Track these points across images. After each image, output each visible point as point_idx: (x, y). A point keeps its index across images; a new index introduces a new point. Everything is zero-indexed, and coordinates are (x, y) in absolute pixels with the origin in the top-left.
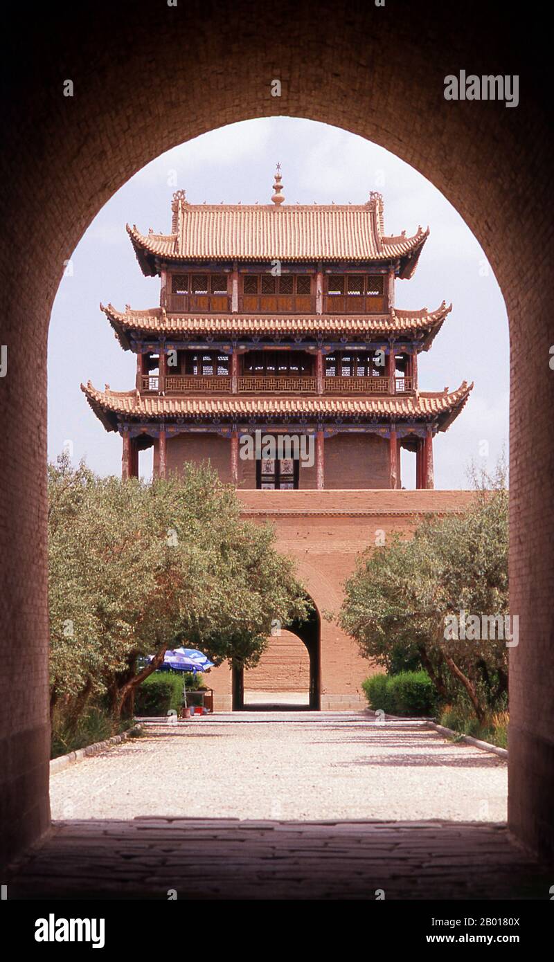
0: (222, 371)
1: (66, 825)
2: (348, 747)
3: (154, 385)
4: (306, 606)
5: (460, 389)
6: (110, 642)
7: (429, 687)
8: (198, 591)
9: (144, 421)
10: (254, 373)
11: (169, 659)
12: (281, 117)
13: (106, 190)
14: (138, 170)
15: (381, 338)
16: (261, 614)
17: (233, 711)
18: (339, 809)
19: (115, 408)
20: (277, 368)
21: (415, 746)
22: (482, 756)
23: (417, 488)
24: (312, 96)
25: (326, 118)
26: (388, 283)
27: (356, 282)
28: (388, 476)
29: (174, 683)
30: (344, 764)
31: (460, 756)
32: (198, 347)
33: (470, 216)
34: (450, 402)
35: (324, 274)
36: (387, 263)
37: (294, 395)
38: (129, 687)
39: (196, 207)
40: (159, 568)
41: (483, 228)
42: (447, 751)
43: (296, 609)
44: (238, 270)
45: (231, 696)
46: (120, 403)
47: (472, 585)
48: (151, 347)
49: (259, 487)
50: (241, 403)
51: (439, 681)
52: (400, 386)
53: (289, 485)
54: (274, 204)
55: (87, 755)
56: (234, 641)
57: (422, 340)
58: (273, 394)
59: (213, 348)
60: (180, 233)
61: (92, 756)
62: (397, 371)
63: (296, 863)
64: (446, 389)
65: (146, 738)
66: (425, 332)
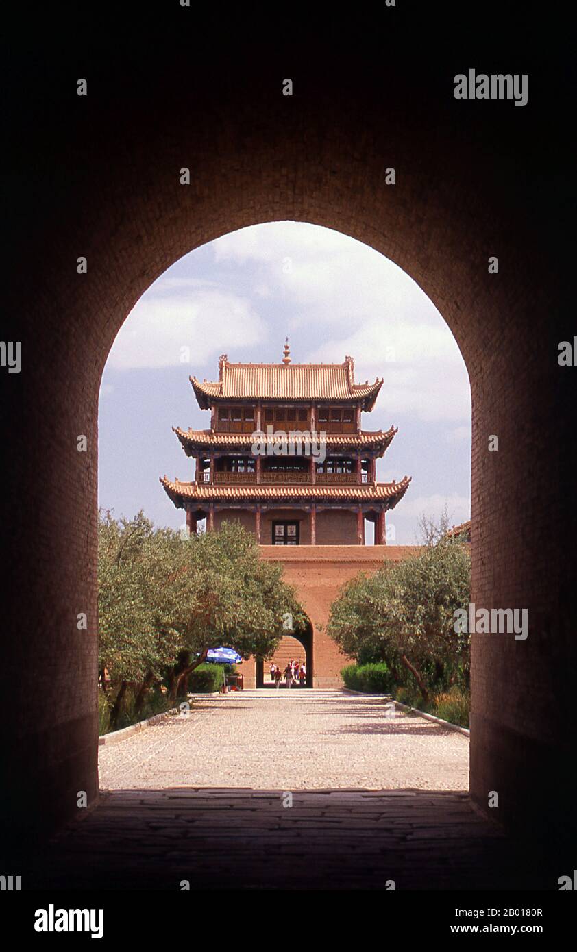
0: (250, 470)
1: (111, 794)
2: (334, 717)
3: (207, 478)
4: (304, 619)
5: (403, 481)
6: (165, 645)
7: (385, 674)
8: (229, 608)
9: (200, 502)
10: (271, 471)
11: (211, 654)
12: (288, 221)
13: (145, 276)
14: (172, 264)
15: (352, 448)
16: (273, 625)
17: (257, 688)
18: (331, 776)
19: (182, 493)
20: (285, 468)
21: (380, 717)
22: (429, 725)
23: (375, 544)
24: (313, 198)
25: (324, 220)
26: (357, 414)
27: (336, 414)
28: (357, 537)
29: (217, 670)
30: (333, 732)
31: (413, 725)
32: (235, 454)
33: (441, 300)
34: (396, 489)
35: (316, 408)
36: (356, 401)
37: (296, 484)
38: (183, 675)
39: (234, 366)
40: (201, 591)
41: (452, 308)
42: (403, 721)
43: (297, 621)
44: (261, 406)
45: (255, 678)
46: (185, 490)
47: (424, 604)
48: (205, 454)
49: (274, 544)
50: (263, 490)
51: (394, 670)
52: (364, 480)
53: (293, 543)
54: (284, 363)
55: (149, 724)
56: (257, 642)
57: (379, 450)
58: (283, 484)
59: (244, 455)
60: (224, 382)
61: (153, 725)
62: (362, 470)
63: (299, 835)
64: (394, 481)
65: (195, 710)
66: (381, 445)
